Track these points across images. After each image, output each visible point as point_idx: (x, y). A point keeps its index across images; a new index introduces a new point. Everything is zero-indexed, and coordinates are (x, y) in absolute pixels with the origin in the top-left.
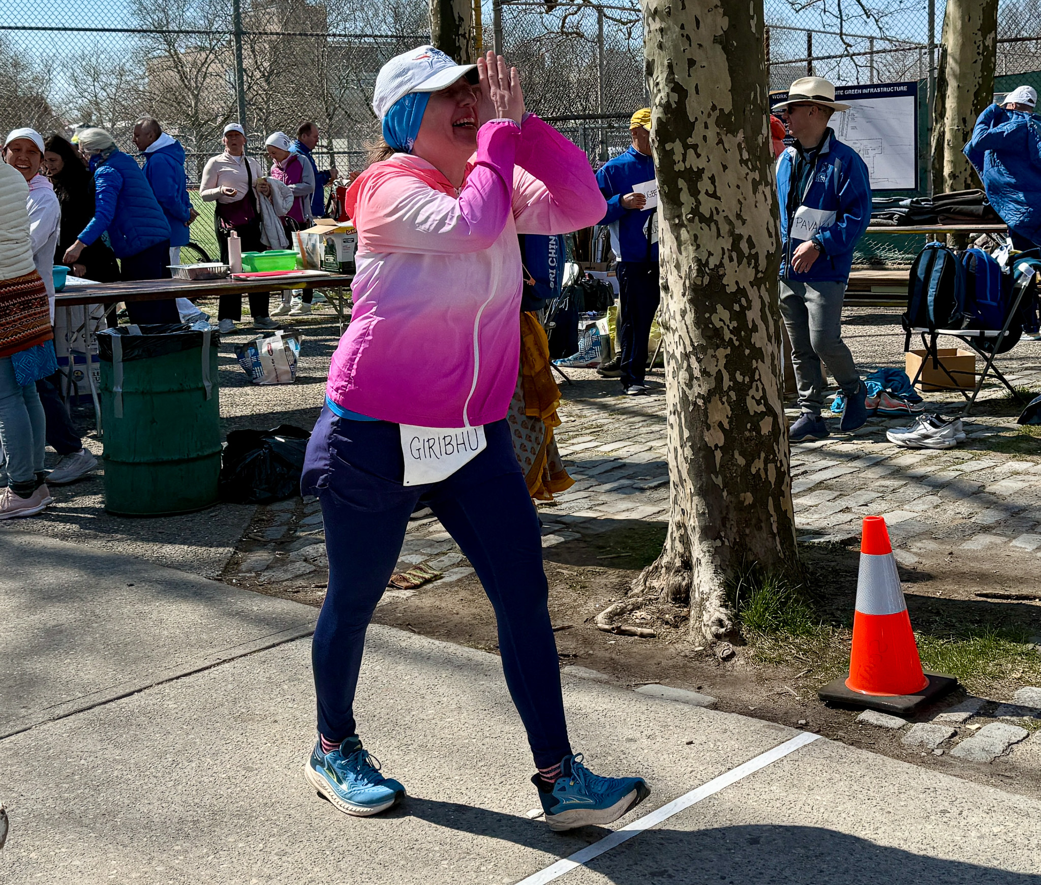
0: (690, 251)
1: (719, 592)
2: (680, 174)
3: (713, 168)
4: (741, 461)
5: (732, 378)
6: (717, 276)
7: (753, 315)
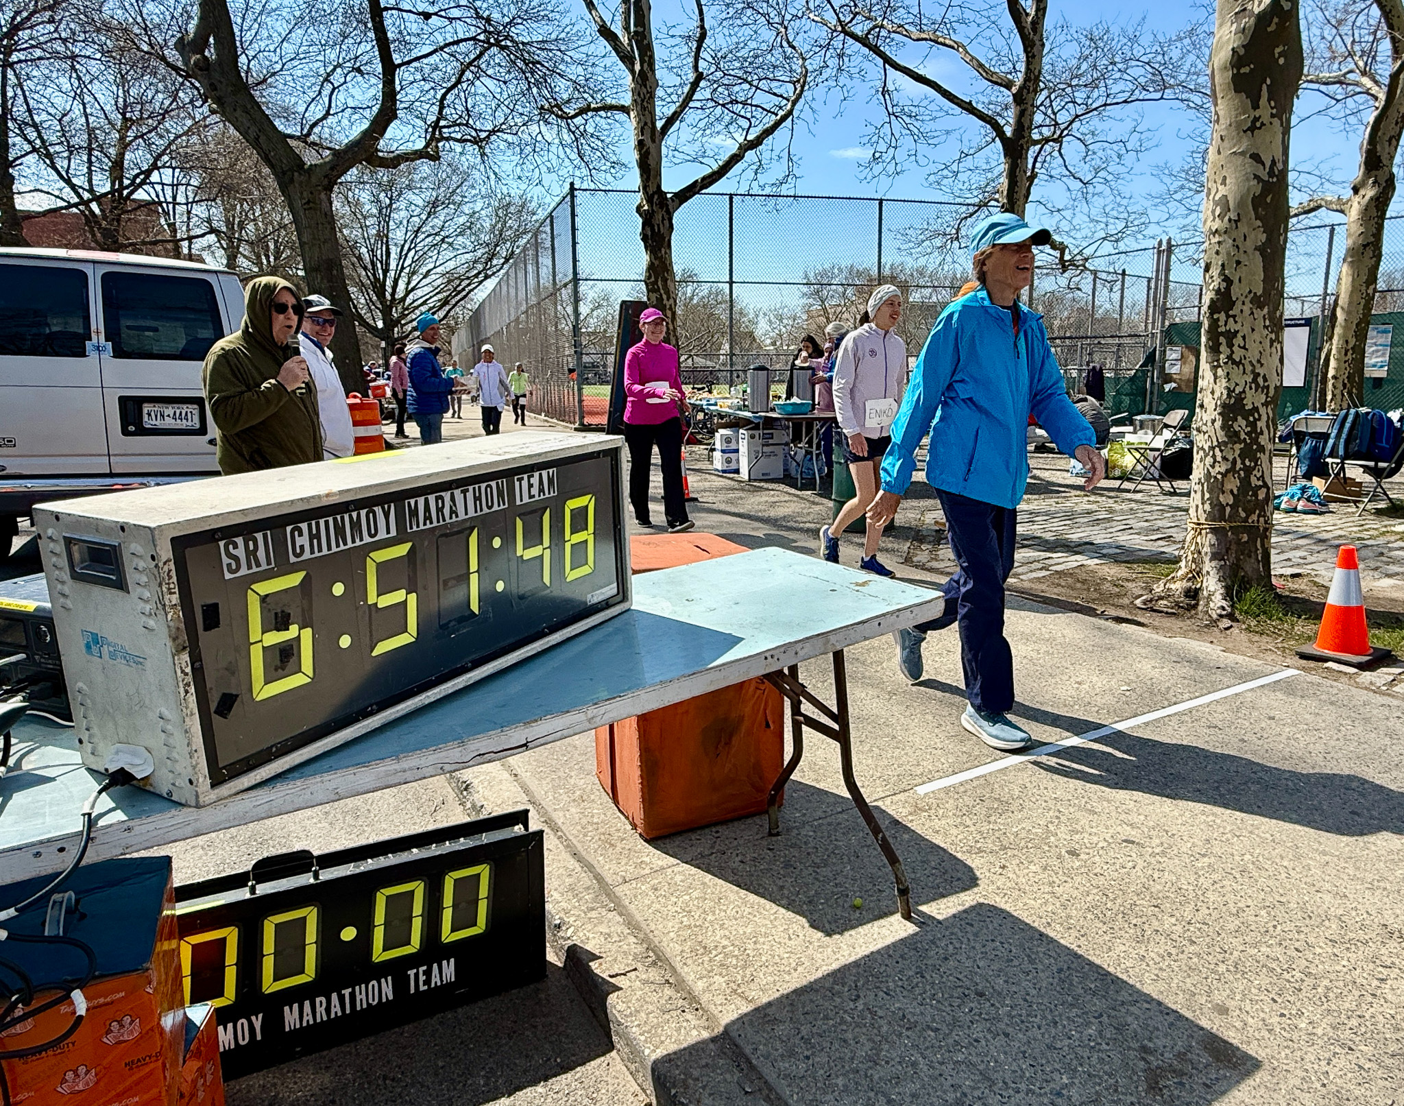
0: (1224, 382)
1: (1222, 591)
2: (1222, 334)
3: (1246, 330)
4: (1243, 515)
5: (1243, 463)
6: (1240, 398)
7: (1261, 424)
